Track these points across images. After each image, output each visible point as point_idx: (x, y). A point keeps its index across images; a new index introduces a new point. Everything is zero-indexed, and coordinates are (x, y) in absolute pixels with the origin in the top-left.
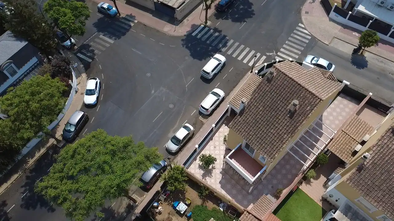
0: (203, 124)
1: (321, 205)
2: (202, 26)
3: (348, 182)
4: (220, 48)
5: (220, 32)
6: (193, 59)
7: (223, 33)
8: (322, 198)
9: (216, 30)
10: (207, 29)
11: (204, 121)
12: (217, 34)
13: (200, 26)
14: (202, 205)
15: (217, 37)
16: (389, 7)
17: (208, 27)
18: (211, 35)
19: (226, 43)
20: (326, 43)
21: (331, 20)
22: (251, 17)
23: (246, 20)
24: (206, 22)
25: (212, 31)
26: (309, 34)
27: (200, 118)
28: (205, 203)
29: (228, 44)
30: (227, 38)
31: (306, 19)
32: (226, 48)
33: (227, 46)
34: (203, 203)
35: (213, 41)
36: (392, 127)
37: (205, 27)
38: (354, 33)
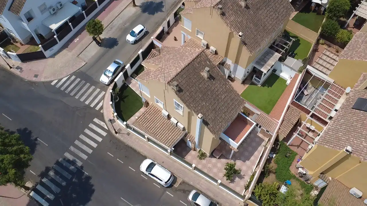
0: (183, 183)
1: (248, 85)
2: (32, 194)
3: (253, 54)
4: (77, 168)
5: (48, 169)
6: (90, 202)
7: (52, 165)
8: (242, 83)
9: (44, 174)
10: (39, 187)
11: (179, 181)
12: (51, 173)
13: (31, 197)
14: (275, 173)
15: (56, 173)
16: (60, 7)
17: (36, 185)
18: (52, 180)
19: (69, 161)
20: (83, 65)
21: (53, 56)
22: (30, 132)
23: (33, 138)
24: (27, 189)
25: (44, 180)
26: (68, 77)
27: (176, 185)
28: (272, 170)
29: (71, 159)
30: (60, 160)
31: (45, 78)
32: (77, 160)
33: (75, 160)
34: (273, 172)
35: (62, 176)
36: (220, 14)
37: (34, 189)
38: (76, 41)
